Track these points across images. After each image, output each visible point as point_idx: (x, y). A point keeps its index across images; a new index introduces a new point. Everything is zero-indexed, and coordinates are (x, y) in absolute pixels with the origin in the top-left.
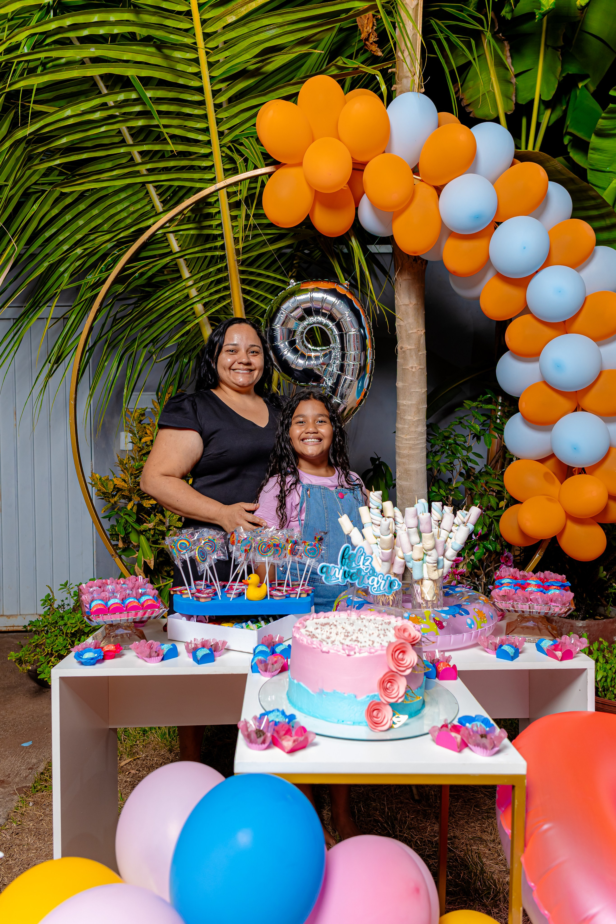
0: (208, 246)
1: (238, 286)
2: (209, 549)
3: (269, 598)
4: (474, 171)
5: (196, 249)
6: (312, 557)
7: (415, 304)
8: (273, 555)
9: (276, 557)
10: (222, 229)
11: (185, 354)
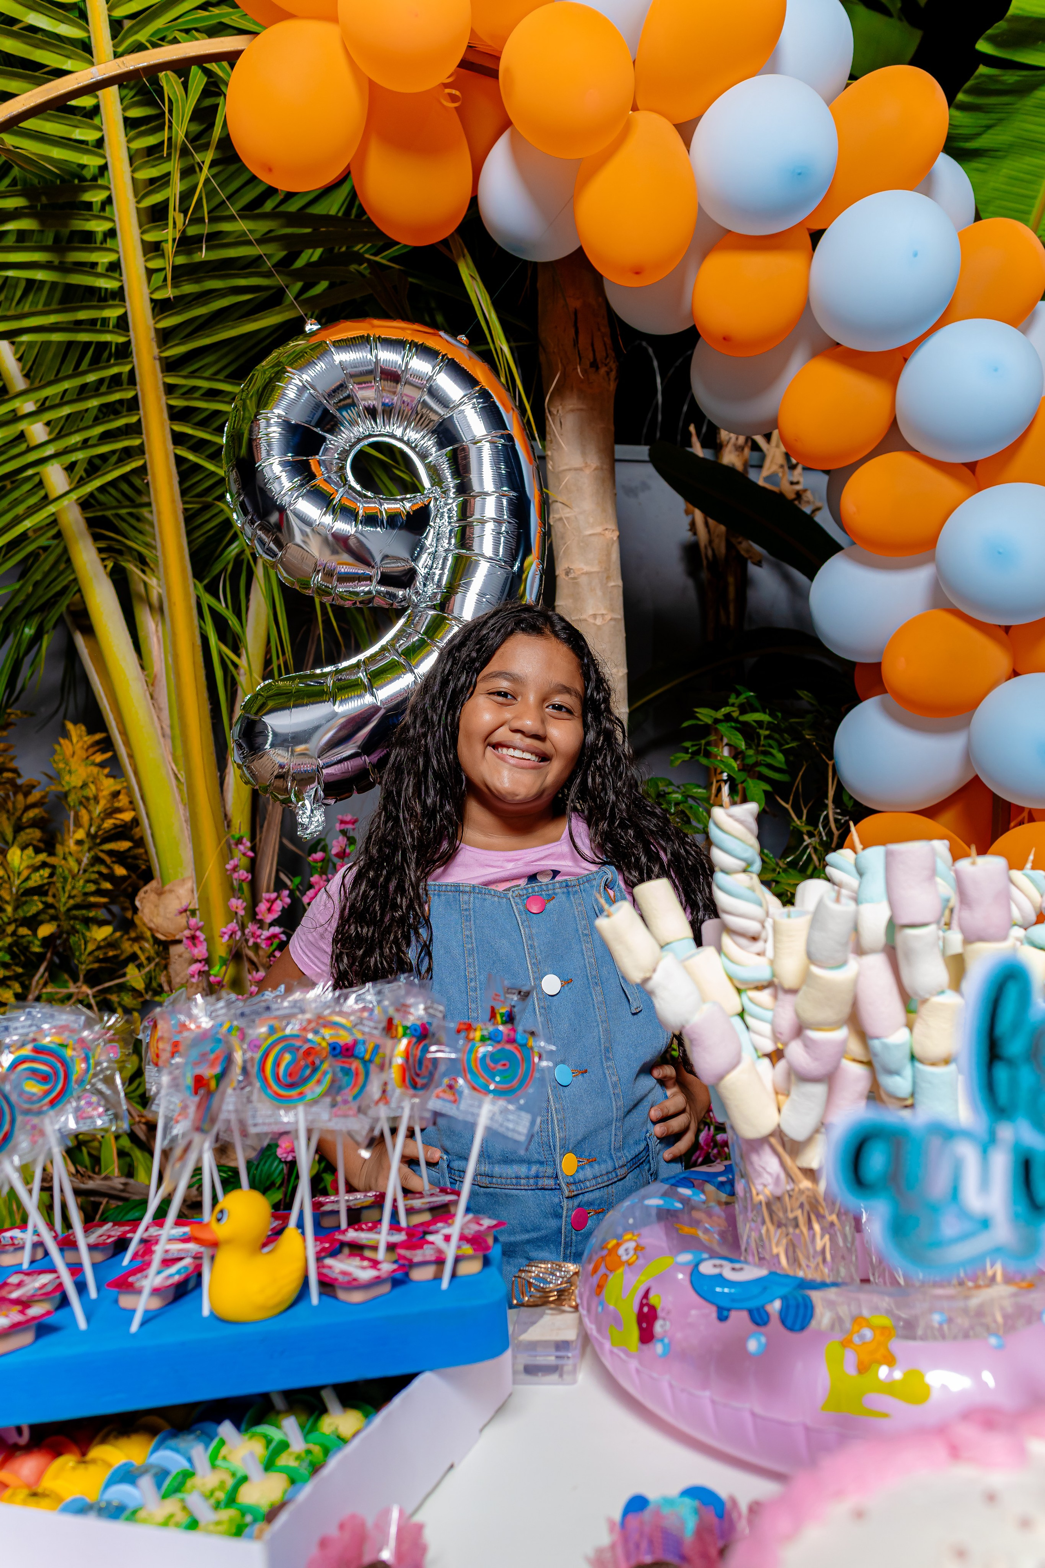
0: (82, 315)
1: (163, 425)
5: (52, 319)
6: (503, 1093)
7: (596, 469)
8: (326, 1094)
9: (345, 1102)
10: (121, 275)
11: (29, 617)
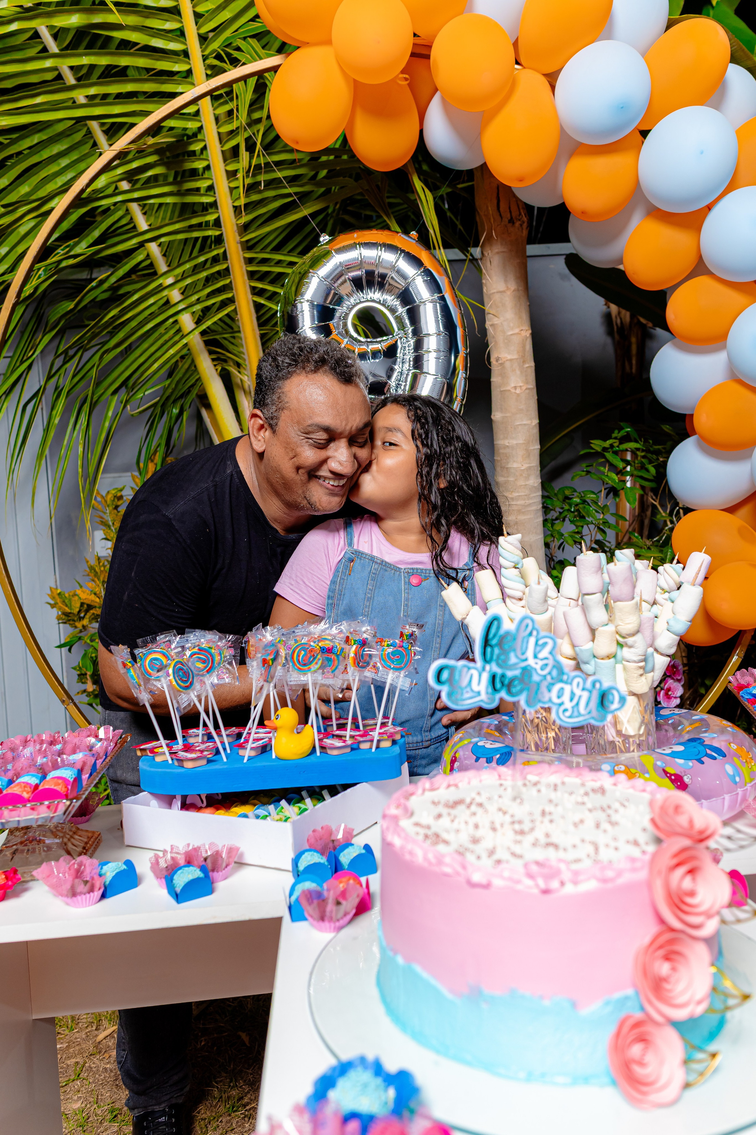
0: (194, 221)
1: (244, 283)
3: (318, 753)
4: (609, 37)
5: (177, 226)
6: (398, 669)
7: (514, 291)
8: (319, 668)
9: (328, 672)
10: (215, 193)
11: (175, 402)
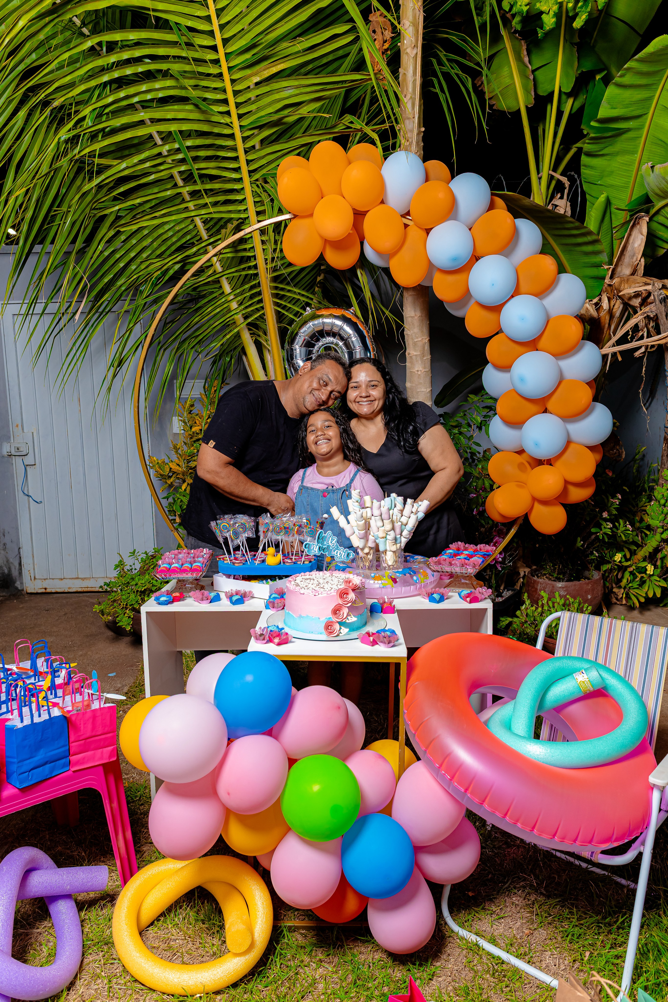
1: (270, 299)
2: (241, 530)
4: (455, 218)
7: (419, 316)
10: (255, 251)
11: (227, 354)
